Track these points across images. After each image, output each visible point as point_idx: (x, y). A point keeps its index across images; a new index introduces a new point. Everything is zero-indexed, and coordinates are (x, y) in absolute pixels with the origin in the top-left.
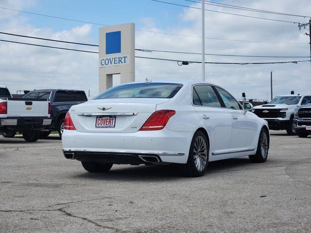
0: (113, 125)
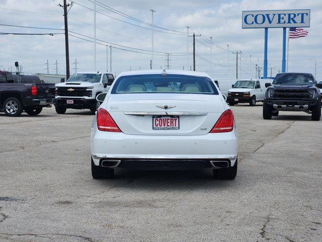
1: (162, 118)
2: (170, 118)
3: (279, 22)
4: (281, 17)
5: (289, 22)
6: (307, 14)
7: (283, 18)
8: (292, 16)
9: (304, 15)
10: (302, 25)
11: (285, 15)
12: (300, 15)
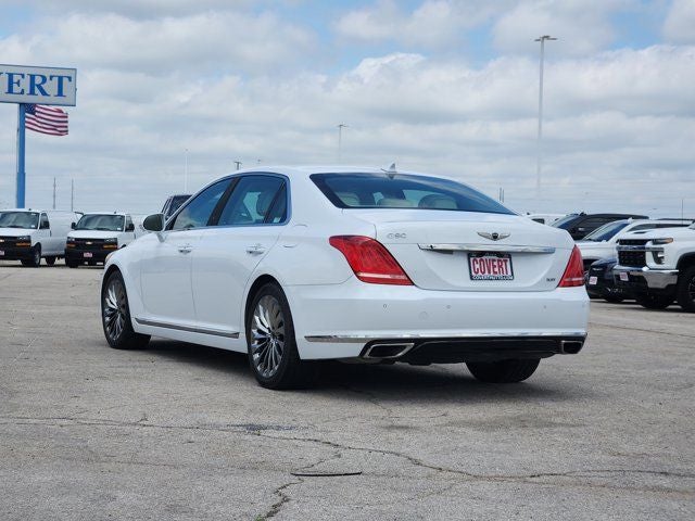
0: (510, 273)
1: (484, 258)
2: (495, 258)
3: (10, 91)
4: (15, 80)
5: (32, 92)
6: (70, 78)
7: (18, 83)
8: (38, 80)
9: (63, 81)
10: (59, 100)
11: (23, 76)
12: (56, 80)
